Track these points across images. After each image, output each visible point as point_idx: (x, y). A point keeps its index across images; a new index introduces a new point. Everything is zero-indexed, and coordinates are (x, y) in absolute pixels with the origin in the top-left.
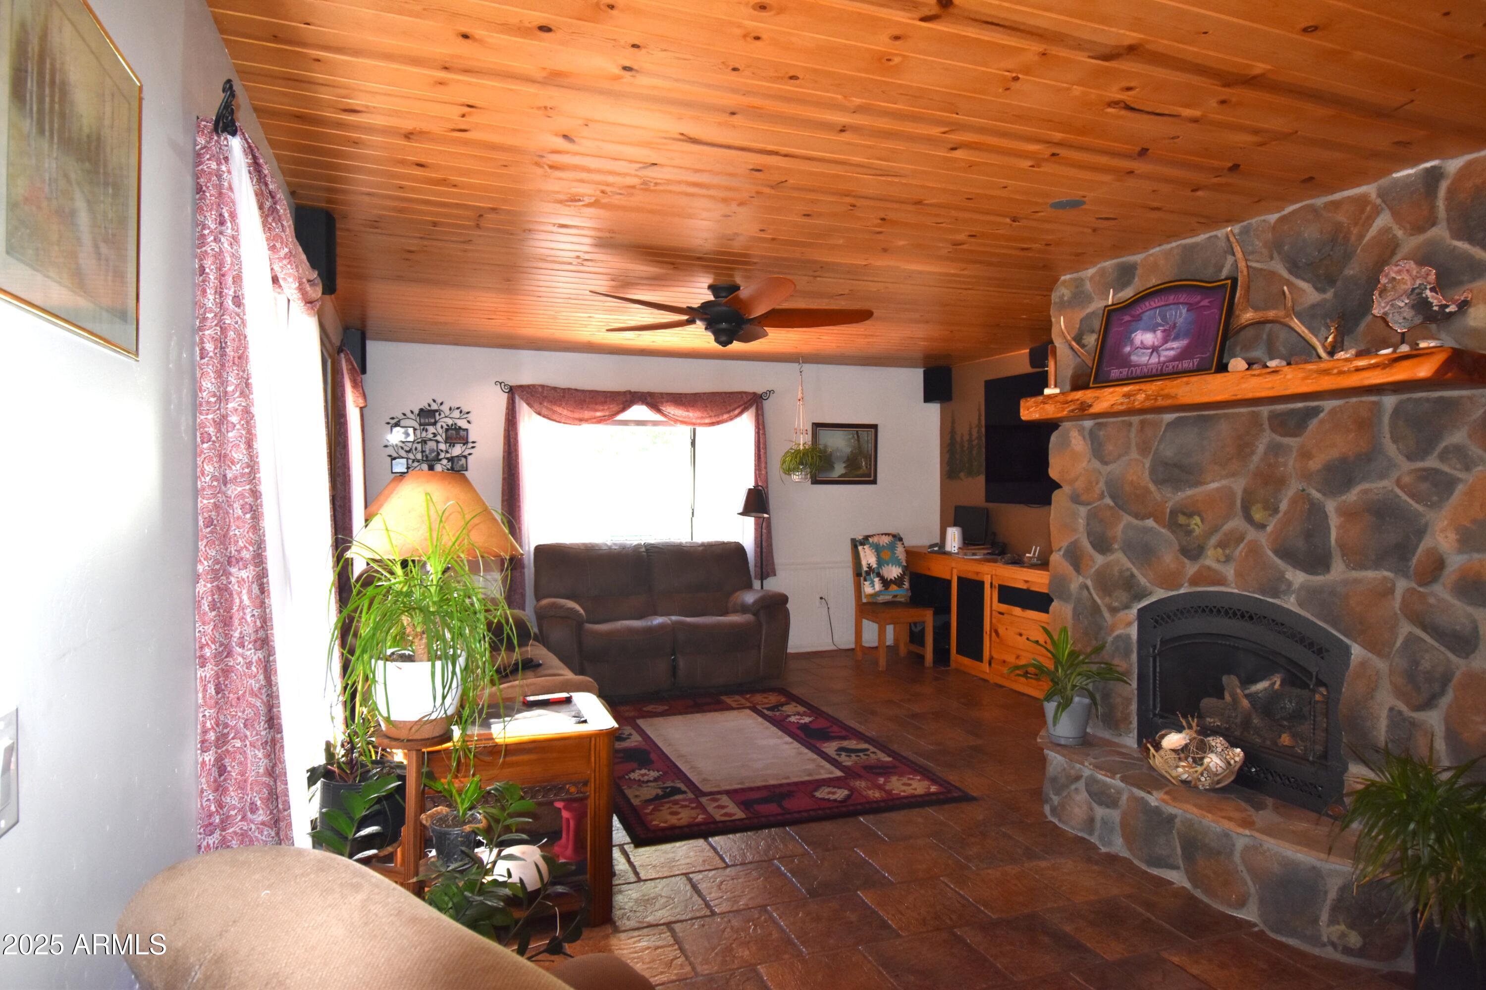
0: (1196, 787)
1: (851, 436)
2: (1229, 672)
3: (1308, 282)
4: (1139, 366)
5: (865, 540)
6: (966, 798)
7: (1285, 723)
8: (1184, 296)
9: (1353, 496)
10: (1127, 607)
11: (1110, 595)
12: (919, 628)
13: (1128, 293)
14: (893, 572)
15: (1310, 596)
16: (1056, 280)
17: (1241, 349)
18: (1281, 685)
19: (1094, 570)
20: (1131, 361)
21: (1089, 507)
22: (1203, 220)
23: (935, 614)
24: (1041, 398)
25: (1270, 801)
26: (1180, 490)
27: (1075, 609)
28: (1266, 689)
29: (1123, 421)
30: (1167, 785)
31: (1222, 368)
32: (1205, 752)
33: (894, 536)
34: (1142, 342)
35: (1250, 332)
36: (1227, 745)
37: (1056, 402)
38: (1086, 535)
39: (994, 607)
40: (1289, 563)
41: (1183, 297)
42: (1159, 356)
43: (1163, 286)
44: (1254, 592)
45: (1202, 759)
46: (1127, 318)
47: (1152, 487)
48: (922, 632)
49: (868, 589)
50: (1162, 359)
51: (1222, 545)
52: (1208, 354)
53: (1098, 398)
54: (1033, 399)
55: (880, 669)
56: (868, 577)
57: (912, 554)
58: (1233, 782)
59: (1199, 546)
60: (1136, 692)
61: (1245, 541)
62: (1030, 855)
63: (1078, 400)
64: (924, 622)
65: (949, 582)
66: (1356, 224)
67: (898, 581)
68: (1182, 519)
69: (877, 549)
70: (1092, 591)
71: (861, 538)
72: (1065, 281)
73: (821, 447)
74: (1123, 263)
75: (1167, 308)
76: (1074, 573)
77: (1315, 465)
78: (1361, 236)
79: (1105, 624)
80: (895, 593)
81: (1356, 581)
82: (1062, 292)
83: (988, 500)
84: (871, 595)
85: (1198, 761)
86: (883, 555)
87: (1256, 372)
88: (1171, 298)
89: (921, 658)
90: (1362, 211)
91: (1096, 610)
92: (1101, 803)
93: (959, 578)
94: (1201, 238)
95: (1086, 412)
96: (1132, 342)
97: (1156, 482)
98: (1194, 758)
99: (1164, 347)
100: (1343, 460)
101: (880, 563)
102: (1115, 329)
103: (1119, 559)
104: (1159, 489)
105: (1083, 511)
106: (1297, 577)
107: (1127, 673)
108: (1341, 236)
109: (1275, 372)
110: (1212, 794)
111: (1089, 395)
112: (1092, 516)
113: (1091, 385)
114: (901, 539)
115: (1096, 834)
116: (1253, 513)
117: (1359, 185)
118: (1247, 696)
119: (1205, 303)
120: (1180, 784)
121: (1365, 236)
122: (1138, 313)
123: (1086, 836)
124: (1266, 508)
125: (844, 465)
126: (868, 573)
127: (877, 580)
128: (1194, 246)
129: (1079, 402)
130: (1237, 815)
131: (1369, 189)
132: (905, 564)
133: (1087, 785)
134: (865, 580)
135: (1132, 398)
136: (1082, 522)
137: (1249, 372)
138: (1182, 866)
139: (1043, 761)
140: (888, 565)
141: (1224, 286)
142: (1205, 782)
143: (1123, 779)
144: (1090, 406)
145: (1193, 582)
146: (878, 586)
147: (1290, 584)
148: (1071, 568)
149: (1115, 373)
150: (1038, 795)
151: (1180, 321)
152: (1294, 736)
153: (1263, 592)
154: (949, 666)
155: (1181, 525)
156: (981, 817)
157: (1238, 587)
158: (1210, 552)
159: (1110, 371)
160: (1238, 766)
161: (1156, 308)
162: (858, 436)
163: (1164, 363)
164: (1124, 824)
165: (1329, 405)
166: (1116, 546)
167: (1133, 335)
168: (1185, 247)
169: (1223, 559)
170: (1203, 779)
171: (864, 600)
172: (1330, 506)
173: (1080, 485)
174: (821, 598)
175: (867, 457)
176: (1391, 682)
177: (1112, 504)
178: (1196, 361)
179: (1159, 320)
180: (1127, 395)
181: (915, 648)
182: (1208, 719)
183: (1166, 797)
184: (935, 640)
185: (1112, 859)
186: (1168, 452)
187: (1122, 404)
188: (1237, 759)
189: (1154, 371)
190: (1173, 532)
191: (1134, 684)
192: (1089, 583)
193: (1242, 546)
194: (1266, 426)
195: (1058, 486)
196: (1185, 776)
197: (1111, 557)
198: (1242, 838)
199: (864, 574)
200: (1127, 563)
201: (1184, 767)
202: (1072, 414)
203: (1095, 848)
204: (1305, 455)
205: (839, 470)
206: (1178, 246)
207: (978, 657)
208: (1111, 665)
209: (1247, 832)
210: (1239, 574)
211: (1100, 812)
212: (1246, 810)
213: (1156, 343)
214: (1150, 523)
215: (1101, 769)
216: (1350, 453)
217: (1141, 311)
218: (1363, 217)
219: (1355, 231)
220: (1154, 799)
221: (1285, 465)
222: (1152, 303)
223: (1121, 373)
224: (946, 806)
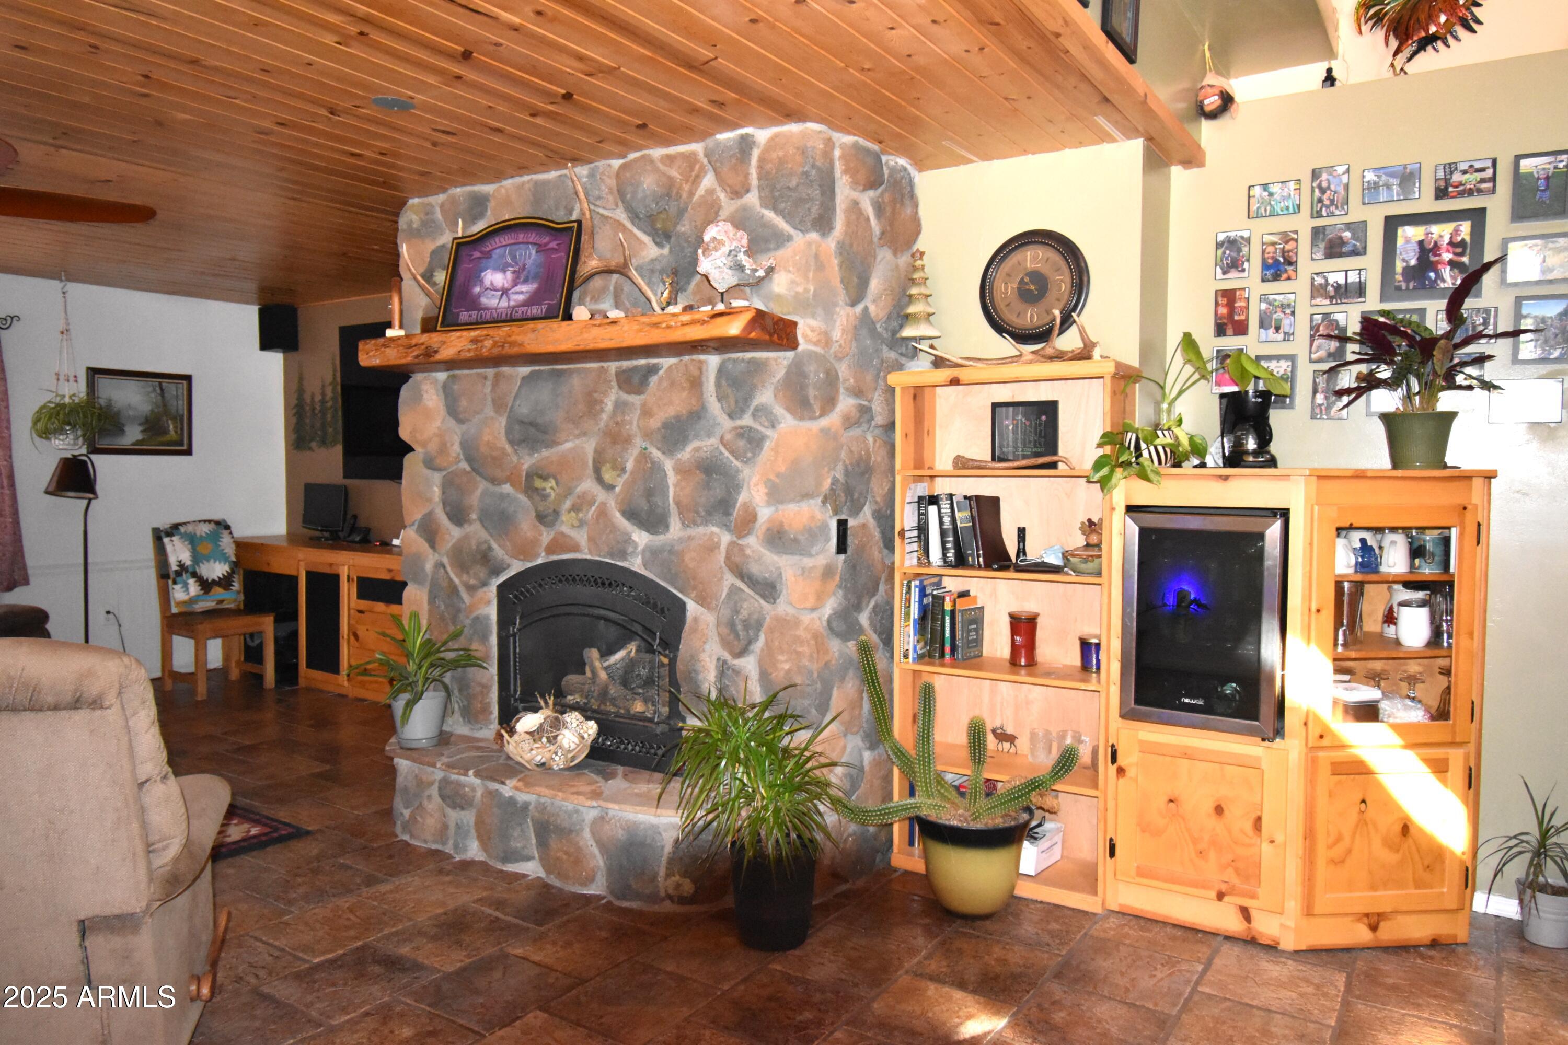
0: (551, 768)
1: (150, 389)
2: (591, 646)
3: (649, 235)
4: (487, 309)
5: (173, 530)
6: (298, 834)
7: (640, 691)
8: (534, 235)
9: (686, 454)
10: (485, 584)
11: (468, 573)
12: (257, 642)
13: (479, 226)
14: (216, 570)
15: (652, 554)
16: (403, 203)
17: (591, 300)
18: (637, 651)
19: (450, 544)
20: (480, 304)
21: (444, 473)
22: (550, 154)
23: (276, 621)
24: (381, 340)
25: (620, 769)
26: (537, 451)
27: (430, 592)
28: (623, 659)
29: (478, 374)
30: (521, 772)
31: (568, 317)
32: (559, 730)
33: (218, 523)
34: (492, 284)
35: (597, 282)
36: (582, 719)
37: (399, 346)
38: (441, 505)
39: (353, 605)
40: (634, 524)
41: (532, 237)
42: (509, 300)
43: (512, 222)
44: (604, 557)
45: (555, 737)
46: (477, 254)
47: (509, 449)
48: (260, 647)
49: (179, 594)
50: (512, 303)
51: (575, 508)
52: (555, 301)
53: (444, 343)
54: (373, 342)
55: (199, 699)
56: (178, 579)
57: (243, 546)
58: (587, 757)
59: (554, 510)
60: (496, 678)
61: (596, 504)
62: (371, 881)
63: (422, 344)
64: (261, 632)
65: (294, 580)
66: (687, 181)
67: (224, 583)
68: (538, 483)
69: (192, 540)
70: (449, 569)
71: (167, 526)
72: (413, 205)
73: (103, 402)
74: (474, 192)
75: (517, 247)
76: (430, 551)
77: (655, 423)
78: (691, 194)
79: (463, 606)
80: (220, 598)
81: (690, 538)
82: (409, 217)
83: (346, 476)
84: (184, 603)
85: (552, 740)
86: (200, 549)
87: (597, 322)
88: (521, 236)
89: (260, 677)
90: (692, 169)
91: (454, 590)
92: (454, 806)
93: (309, 573)
94: (552, 175)
95: (432, 359)
96: (482, 282)
97: (511, 442)
98: (548, 738)
99: (513, 290)
100: (678, 418)
101: (197, 558)
102: (464, 266)
103: (476, 531)
104: (516, 450)
105: (437, 477)
106: (641, 538)
107: (486, 658)
108: (675, 191)
109: (614, 322)
110: (566, 773)
111: (436, 339)
112: (447, 485)
113: (438, 328)
114: (227, 527)
115: (451, 842)
116: (602, 473)
117: (689, 142)
118: (606, 669)
119: (553, 245)
120: (536, 768)
121: (694, 194)
122: (488, 249)
123: (439, 847)
124: (614, 468)
125: (141, 428)
126: (178, 574)
127: (191, 581)
128: (545, 183)
129: (423, 347)
130: (588, 789)
131: (696, 147)
132: (234, 559)
133: (440, 789)
134: (175, 583)
135: (480, 344)
136: (437, 491)
137: (592, 322)
138: (537, 856)
139: (392, 771)
140: (208, 561)
141: (571, 228)
142: (559, 762)
143: (477, 775)
144: (436, 352)
145: (550, 550)
146: (194, 588)
147: (636, 545)
148: (426, 545)
149: (464, 316)
150: (388, 814)
151: (529, 263)
152: (645, 701)
153: (612, 556)
154: (297, 684)
155: (537, 489)
156: (315, 852)
157: (590, 553)
158: (564, 517)
159: (458, 315)
160: (592, 738)
161: (506, 246)
162: (162, 390)
163: (514, 307)
164: (479, 823)
165: (667, 362)
166: (474, 516)
167: (483, 274)
168: (536, 183)
169: (576, 523)
170: (557, 758)
171: (175, 610)
172: (668, 465)
173: (433, 447)
174: (108, 612)
175: (178, 418)
176: (719, 633)
177: (468, 468)
178: (544, 308)
179: (509, 261)
180: (475, 341)
181: (252, 668)
182: (569, 697)
183: (520, 784)
184: (278, 653)
185: (467, 865)
186: (524, 410)
187: (469, 350)
188: (591, 732)
189: (504, 315)
190: (529, 497)
191: (494, 670)
192: (445, 560)
193: (593, 508)
194: (614, 384)
195: (410, 449)
196: (538, 758)
197: (468, 529)
198: (589, 811)
199: (172, 575)
200: (483, 535)
201: (537, 748)
202: (416, 360)
203: (450, 857)
204: (646, 412)
205: (133, 434)
206: (529, 181)
207: (332, 666)
208: (469, 650)
209: (594, 803)
210: (591, 539)
211: (453, 816)
212: (597, 782)
213: (506, 285)
214: (507, 488)
215: (453, 768)
216: (684, 412)
217: (491, 248)
218: (693, 174)
219: (686, 187)
220: (508, 789)
221: (631, 423)
222: (502, 240)
223: (470, 316)
224: (269, 849)
